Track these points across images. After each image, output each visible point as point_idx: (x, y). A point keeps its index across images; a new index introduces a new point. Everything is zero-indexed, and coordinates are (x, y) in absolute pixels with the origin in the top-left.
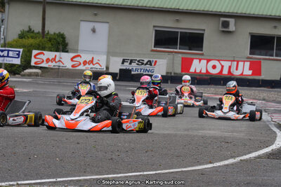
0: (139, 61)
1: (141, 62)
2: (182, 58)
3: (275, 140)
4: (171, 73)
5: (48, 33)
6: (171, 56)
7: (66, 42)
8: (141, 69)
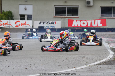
0: (47, 22)
2: (68, 20)
3: (108, 56)
4: (63, 27)
5: (4, 11)
6: (63, 19)
7: (13, 15)
8: (49, 26)
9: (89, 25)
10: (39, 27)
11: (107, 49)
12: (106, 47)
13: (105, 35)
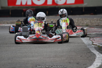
11: (88, 49)
12: (86, 46)
13: (82, 22)
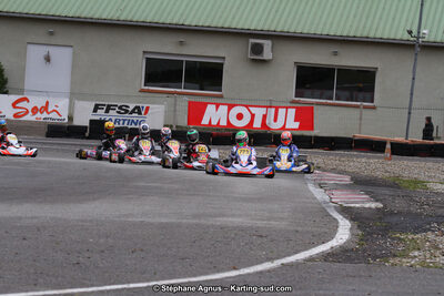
0: (120, 108)
1: (123, 110)
2: (189, 103)
3: (335, 231)
6: (171, 100)
7: (5, 76)
8: (124, 120)
9: (257, 124)
10: (91, 121)
11: (324, 210)
